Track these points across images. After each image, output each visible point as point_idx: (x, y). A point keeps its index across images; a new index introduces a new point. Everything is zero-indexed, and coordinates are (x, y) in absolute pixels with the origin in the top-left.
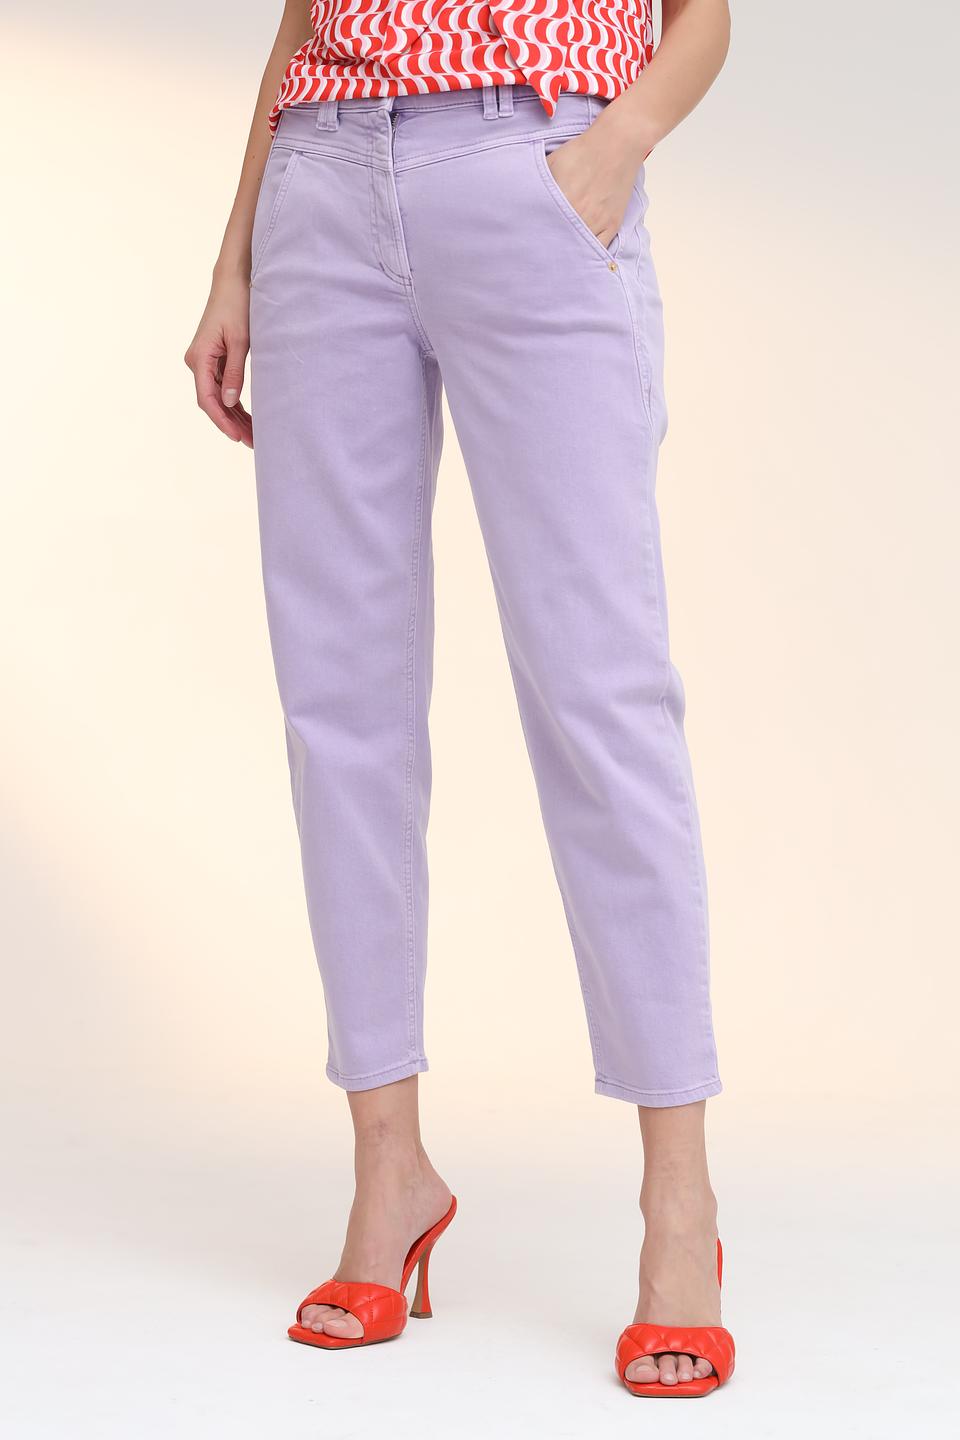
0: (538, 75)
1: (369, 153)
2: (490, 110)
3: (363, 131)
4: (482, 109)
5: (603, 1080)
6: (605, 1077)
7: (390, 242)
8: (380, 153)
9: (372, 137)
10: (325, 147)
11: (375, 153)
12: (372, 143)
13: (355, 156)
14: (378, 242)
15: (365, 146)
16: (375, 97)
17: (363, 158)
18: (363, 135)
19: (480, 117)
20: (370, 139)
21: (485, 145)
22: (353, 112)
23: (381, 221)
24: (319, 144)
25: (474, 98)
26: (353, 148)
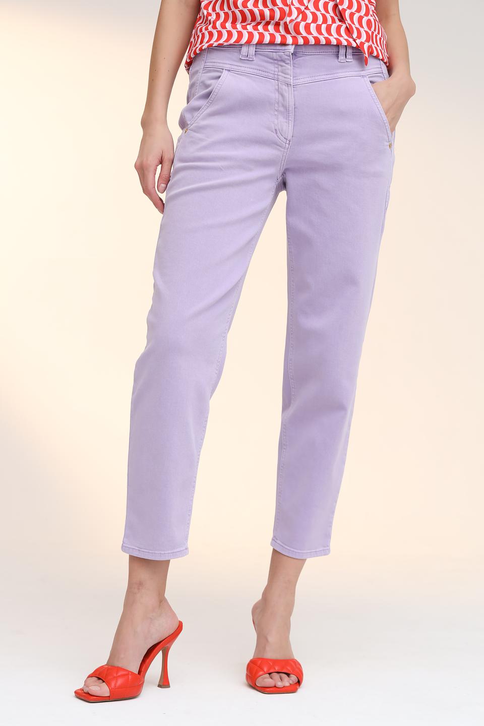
0: (362, 44)
1: (276, 73)
2: (342, 57)
3: (271, 61)
4: (338, 57)
5: (276, 540)
6: (277, 539)
7: (285, 120)
8: (285, 74)
9: (278, 65)
10: (245, 67)
11: (280, 73)
12: (278, 68)
13: (266, 74)
14: (277, 119)
15: (273, 69)
16: (283, 44)
17: (272, 75)
18: (271, 63)
19: (336, 60)
20: (277, 66)
21: (340, 75)
22: (268, 50)
23: (281, 109)
24: (241, 67)
25: (335, 50)
26: (263, 69)
